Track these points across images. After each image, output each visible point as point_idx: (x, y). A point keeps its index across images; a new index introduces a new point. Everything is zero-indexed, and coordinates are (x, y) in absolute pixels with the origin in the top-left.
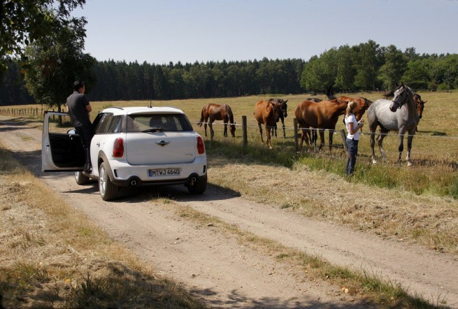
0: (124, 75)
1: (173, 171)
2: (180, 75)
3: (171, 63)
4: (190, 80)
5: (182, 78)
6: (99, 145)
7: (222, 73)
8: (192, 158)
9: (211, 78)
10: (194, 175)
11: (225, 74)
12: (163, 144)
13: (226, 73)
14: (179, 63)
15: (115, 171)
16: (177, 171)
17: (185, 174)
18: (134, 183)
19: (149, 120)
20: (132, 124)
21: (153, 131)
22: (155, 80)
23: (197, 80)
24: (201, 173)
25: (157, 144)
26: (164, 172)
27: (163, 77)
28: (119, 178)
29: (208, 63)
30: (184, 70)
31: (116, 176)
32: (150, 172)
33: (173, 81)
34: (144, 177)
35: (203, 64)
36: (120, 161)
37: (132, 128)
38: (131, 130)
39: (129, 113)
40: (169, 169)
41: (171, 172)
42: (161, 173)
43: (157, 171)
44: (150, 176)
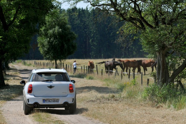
1: (55, 100)
8: (67, 94)
10: (66, 103)
12: (51, 87)
15: (28, 99)
16: (58, 101)
17: (61, 102)
18: (36, 105)
21: (47, 81)
24: (70, 102)
25: (48, 87)
26: (50, 101)
28: (30, 103)
31: (28, 102)
32: (44, 100)
34: (41, 102)
36: (31, 95)
37: (38, 79)
38: (37, 80)
39: (37, 72)
40: (53, 99)
41: (54, 101)
42: (49, 101)
43: (47, 100)
44: (44, 102)
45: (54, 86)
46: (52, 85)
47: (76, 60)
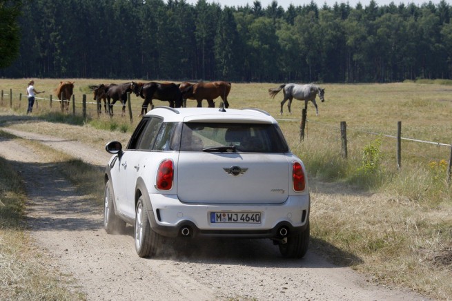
0: (154, 25)
1: (250, 216)
2: (274, 31)
3: (257, 4)
4: (294, 43)
5: (277, 38)
6: (137, 168)
7: (363, 29)
8: (283, 197)
9: (340, 41)
10: (284, 225)
11: (370, 33)
12: (235, 171)
13: (372, 30)
14: (275, 4)
15: (158, 211)
16: (257, 217)
17: (269, 221)
18: (186, 231)
19: (223, 132)
20: (190, 138)
21: (221, 151)
22: (218, 40)
23: (310, 42)
24: (296, 222)
25: (226, 170)
26: (234, 217)
27: (236, 33)
28: (164, 223)
29: (336, 7)
30: (281, 20)
31: (160, 219)
32: (213, 216)
33: (255, 43)
34: (203, 223)
35: (325, 8)
36: (168, 195)
37: (190, 144)
38: (187, 147)
39: (186, 120)
40: (243, 212)
41: (246, 218)
42: (230, 219)
43: (224, 215)
44: (212, 222)
45: (245, 170)
46: (241, 167)
47: (35, 80)
